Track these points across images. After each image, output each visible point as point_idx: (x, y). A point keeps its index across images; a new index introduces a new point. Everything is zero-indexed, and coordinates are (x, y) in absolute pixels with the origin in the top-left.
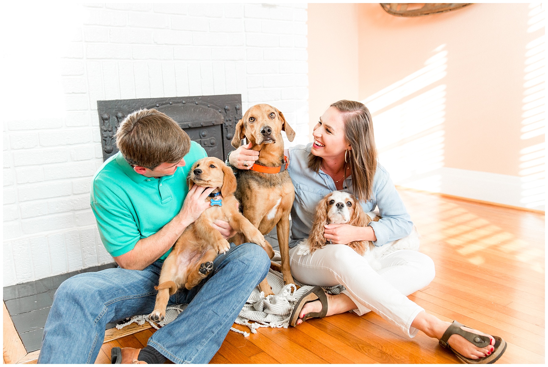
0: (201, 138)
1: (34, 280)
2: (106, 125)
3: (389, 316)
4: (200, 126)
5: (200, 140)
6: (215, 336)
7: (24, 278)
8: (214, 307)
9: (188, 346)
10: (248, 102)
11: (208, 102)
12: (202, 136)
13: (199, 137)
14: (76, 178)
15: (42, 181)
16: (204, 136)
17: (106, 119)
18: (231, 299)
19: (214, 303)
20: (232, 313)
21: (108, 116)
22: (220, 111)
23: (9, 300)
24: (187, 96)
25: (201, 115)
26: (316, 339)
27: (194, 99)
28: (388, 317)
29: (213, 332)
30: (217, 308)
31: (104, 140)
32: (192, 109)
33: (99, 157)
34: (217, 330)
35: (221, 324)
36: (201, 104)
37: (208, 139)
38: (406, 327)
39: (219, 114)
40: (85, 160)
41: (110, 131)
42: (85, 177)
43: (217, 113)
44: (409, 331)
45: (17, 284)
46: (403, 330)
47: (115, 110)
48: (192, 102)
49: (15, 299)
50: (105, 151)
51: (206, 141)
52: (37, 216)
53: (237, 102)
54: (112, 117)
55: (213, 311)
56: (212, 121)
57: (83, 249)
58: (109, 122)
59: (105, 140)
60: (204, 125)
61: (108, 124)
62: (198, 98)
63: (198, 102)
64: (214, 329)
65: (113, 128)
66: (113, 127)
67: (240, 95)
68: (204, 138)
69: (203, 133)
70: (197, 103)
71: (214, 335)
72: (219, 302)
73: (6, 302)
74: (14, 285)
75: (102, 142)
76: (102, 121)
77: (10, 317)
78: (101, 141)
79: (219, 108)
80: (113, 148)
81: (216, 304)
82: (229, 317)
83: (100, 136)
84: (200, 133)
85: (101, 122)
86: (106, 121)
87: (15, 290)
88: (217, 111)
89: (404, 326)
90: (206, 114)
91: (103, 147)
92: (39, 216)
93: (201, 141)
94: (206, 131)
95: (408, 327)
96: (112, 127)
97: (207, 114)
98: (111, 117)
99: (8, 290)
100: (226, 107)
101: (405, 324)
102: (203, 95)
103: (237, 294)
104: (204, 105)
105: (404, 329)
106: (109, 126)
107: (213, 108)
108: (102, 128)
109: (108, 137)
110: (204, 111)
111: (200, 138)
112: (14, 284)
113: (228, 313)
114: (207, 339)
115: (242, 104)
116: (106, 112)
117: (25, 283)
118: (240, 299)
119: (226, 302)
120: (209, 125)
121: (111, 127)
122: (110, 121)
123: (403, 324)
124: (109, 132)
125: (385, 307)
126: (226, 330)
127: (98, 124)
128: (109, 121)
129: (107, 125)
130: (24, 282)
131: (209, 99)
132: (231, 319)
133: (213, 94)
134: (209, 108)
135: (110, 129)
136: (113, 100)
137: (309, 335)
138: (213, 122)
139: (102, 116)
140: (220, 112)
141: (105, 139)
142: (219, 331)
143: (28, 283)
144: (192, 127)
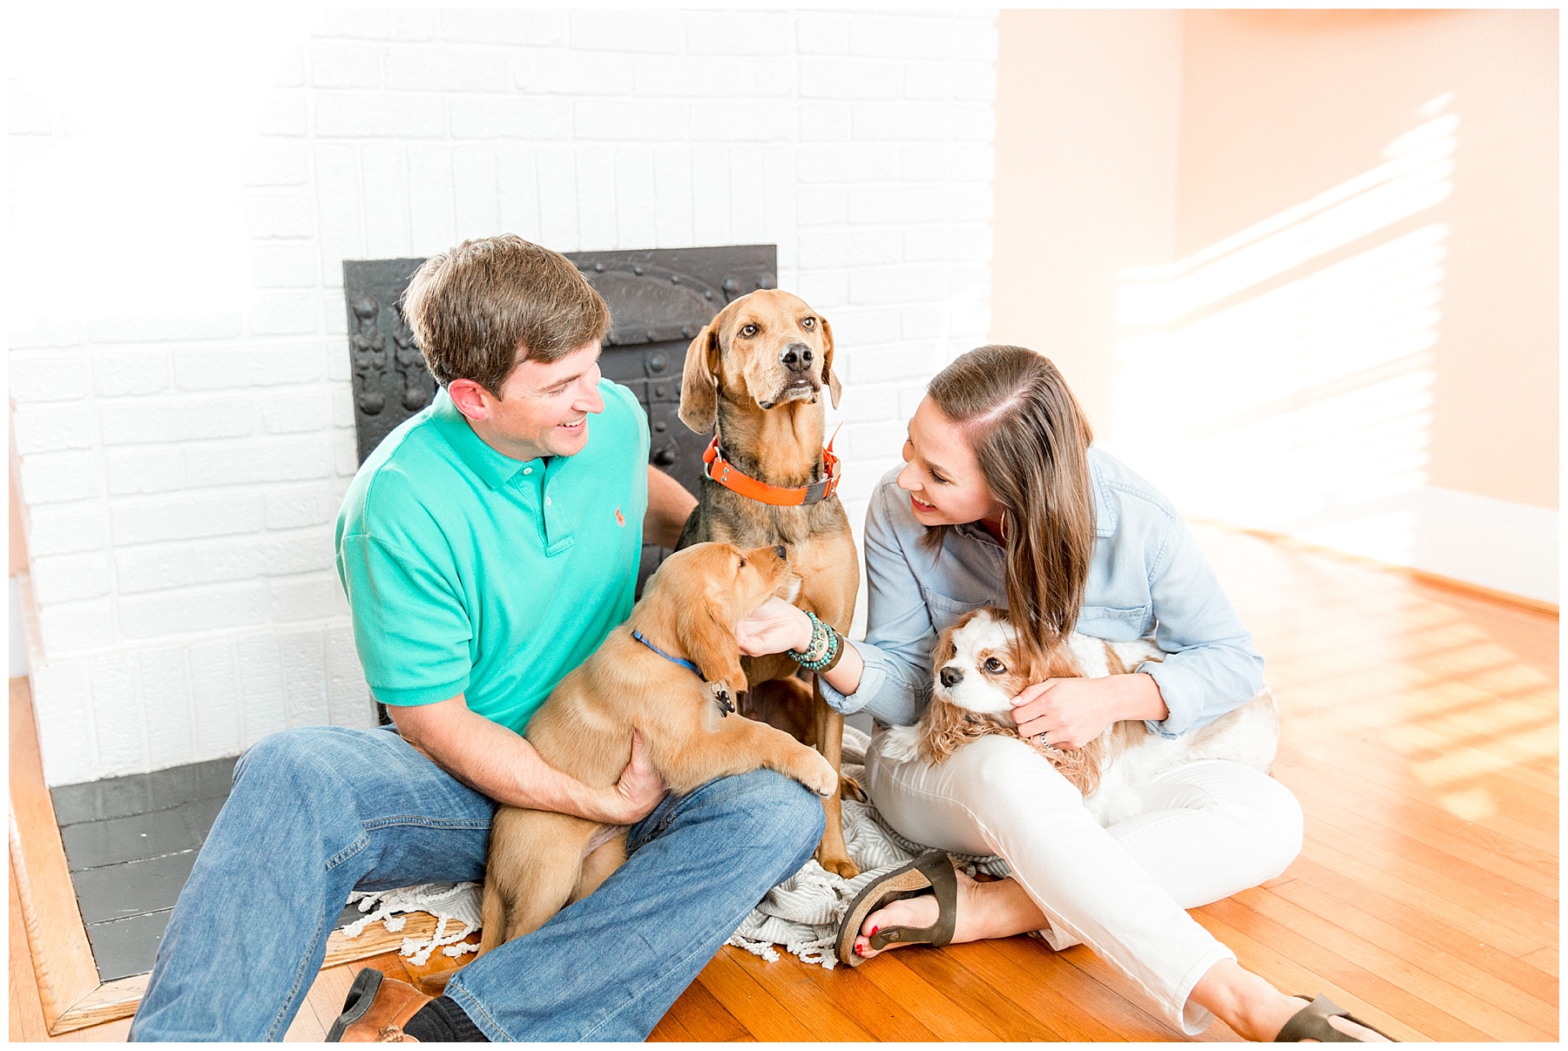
0: (648, 375)
1: (148, 771)
2: (366, 332)
3: (1127, 967)
4: (644, 340)
5: (645, 380)
6: (635, 1006)
7: (121, 762)
8: (646, 927)
9: (555, 1019)
10: (799, 268)
11: (673, 268)
12: (650, 371)
13: (642, 371)
14: (275, 482)
15: (179, 490)
16: (657, 369)
17: (368, 316)
18: (697, 912)
19: (649, 915)
20: (692, 952)
21: (374, 305)
22: (709, 294)
23: (73, 824)
24: (610, 250)
25: (650, 308)
26: (911, 1011)
27: (630, 259)
28: (1124, 969)
29: (630, 994)
30: (654, 931)
31: (359, 375)
32: (624, 290)
33: (344, 425)
34: (642, 989)
35: (656, 976)
36: (653, 273)
37: (669, 379)
38: (1173, 1002)
39: (706, 303)
40: (304, 432)
41: (377, 350)
42: (302, 480)
43: (698, 302)
44: (1181, 1015)
45: (102, 780)
46: (1166, 1011)
47: (393, 287)
48: (623, 268)
49: (90, 822)
50: (362, 409)
51: (663, 384)
52: (162, 589)
53: (763, 267)
54: (384, 308)
55: (643, 938)
56: (681, 328)
57: (290, 687)
58: (375, 323)
59: (362, 377)
60: (658, 338)
61: (372, 330)
62: (643, 256)
63: (641, 267)
64: (634, 987)
65: (386, 342)
66: (387, 340)
67: (773, 248)
68: (657, 374)
69: (655, 362)
70: (638, 270)
71: (632, 1002)
72: (665, 913)
73: (64, 831)
74: (93, 780)
75: (353, 380)
76: (356, 321)
77: (68, 875)
78: (350, 377)
79: (704, 284)
80: (384, 400)
81: (655, 920)
82: (681, 961)
83: (349, 362)
84: (645, 361)
85: (352, 323)
86: (367, 322)
87: (94, 794)
88: (701, 297)
89: (1167, 1000)
90: (663, 303)
91: (356, 396)
92: (168, 589)
93: (646, 384)
94: (664, 355)
95: (1180, 1004)
96: (384, 340)
97: (666, 306)
98: (380, 308)
99: (75, 793)
100: (730, 284)
101: (1171, 995)
102: (660, 247)
103: (717, 901)
104: (660, 275)
105: (1168, 1009)
106: (375, 334)
107: (689, 285)
108: (356, 341)
109: (372, 369)
110: (658, 293)
111: (643, 376)
112: (93, 778)
113: (682, 951)
114: (611, 1009)
115: (779, 273)
116: (366, 295)
117: (124, 777)
118: (722, 918)
119: (682, 917)
120: (674, 337)
121: (380, 336)
122: (378, 321)
123: (1165, 994)
124: (373, 353)
125: (1115, 940)
126: (669, 996)
127: (344, 328)
128: (376, 320)
129: (369, 333)
130: (121, 774)
131: (675, 259)
132: (688, 969)
133: (689, 244)
134: (677, 287)
135: (377, 344)
136: (391, 261)
137: (893, 997)
138: (685, 330)
139: (356, 306)
140: (709, 299)
141: (362, 373)
142: (648, 994)
143: (130, 777)
144: (620, 343)
